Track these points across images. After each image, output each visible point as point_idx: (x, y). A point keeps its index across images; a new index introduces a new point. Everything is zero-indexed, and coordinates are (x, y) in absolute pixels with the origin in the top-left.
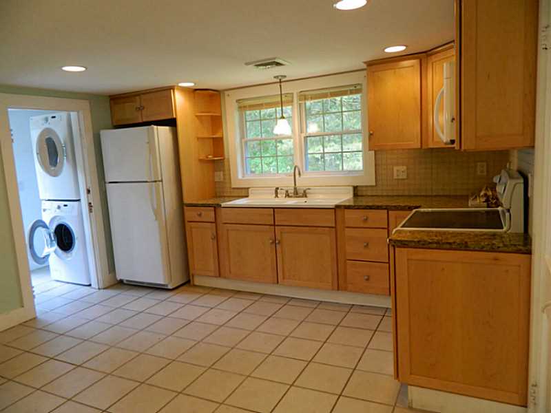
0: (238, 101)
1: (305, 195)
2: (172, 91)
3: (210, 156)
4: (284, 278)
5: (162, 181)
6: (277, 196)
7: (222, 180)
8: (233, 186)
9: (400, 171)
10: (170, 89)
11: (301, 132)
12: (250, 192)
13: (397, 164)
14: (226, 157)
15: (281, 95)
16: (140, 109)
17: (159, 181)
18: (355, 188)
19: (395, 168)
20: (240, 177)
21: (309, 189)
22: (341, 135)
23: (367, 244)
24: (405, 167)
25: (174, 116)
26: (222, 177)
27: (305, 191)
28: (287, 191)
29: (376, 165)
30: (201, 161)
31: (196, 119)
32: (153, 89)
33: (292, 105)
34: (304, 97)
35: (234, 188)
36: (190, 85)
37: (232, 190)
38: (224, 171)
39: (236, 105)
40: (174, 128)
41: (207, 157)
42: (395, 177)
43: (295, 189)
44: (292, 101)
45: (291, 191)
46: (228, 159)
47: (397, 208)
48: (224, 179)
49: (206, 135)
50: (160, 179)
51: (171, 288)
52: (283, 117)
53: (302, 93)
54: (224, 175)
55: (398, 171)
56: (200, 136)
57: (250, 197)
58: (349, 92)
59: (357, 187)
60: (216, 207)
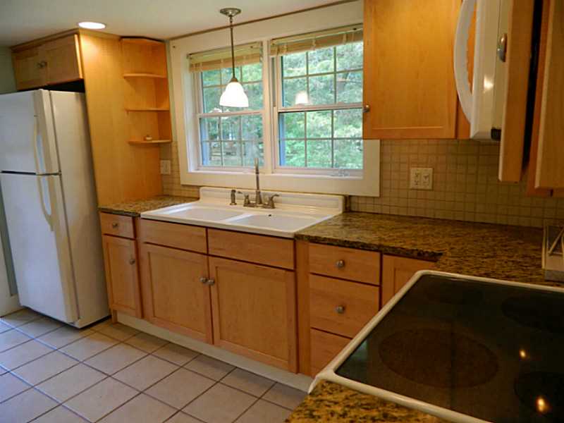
0: (190, 55)
1: (271, 204)
2: (76, 36)
3: (148, 138)
4: (221, 338)
5: (59, 174)
6: (233, 202)
7: (170, 173)
8: (182, 183)
9: (420, 176)
10: (73, 34)
11: (274, 106)
12: (201, 193)
13: (418, 165)
14: (174, 140)
15: (232, 47)
16: (43, 65)
17: (56, 174)
18: (348, 199)
19: (414, 171)
20: (192, 169)
21: (277, 195)
22: (332, 110)
23: (344, 308)
24: (430, 170)
25: (81, 77)
26: (169, 167)
27: (271, 199)
28: (247, 197)
29: (381, 163)
30: (131, 144)
31: (124, 81)
32: (55, 35)
33: (261, 61)
34: (279, 48)
35: (184, 186)
36: (99, 26)
37: (182, 188)
38: (171, 160)
39: (187, 62)
40: (82, 94)
41: (145, 140)
42: (412, 185)
43: (258, 193)
44: (261, 56)
45: (253, 196)
46: (176, 142)
47: (396, 252)
48: (172, 171)
49: (144, 106)
50: (56, 171)
51: (79, 327)
52: (234, 80)
53: (275, 42)
54: (172, 165)
55: (417, 175)
56: (131, 107)
57: (201, 200)
58: (345, 38)
59: (350, 196)
60: (135, 218)
